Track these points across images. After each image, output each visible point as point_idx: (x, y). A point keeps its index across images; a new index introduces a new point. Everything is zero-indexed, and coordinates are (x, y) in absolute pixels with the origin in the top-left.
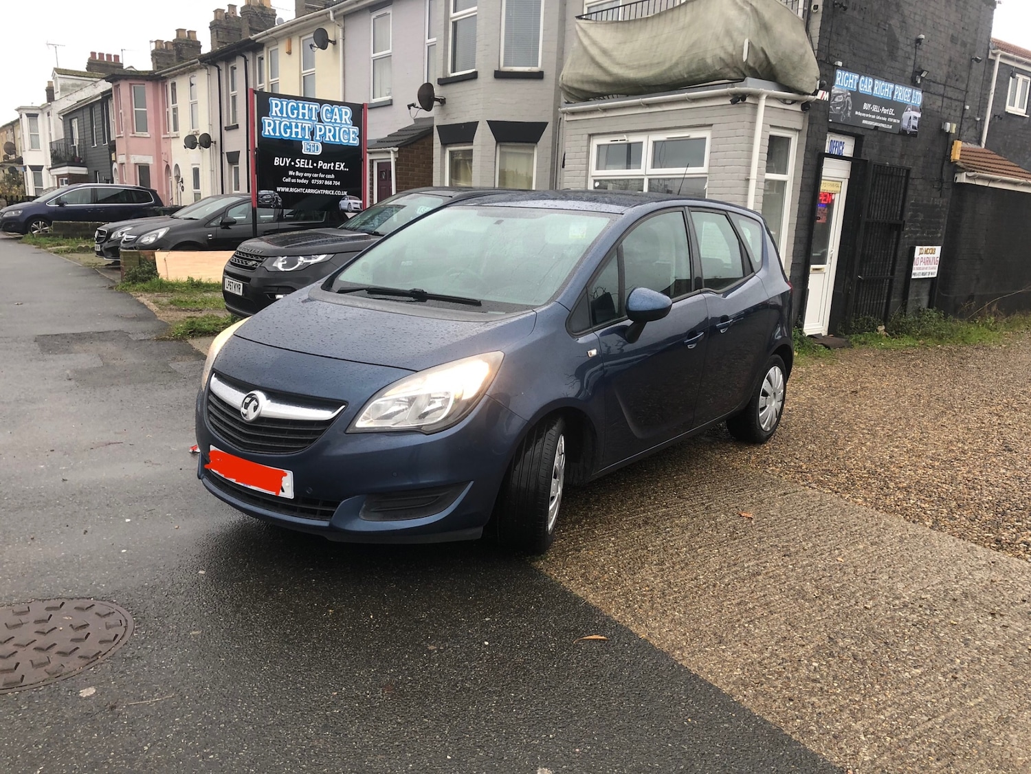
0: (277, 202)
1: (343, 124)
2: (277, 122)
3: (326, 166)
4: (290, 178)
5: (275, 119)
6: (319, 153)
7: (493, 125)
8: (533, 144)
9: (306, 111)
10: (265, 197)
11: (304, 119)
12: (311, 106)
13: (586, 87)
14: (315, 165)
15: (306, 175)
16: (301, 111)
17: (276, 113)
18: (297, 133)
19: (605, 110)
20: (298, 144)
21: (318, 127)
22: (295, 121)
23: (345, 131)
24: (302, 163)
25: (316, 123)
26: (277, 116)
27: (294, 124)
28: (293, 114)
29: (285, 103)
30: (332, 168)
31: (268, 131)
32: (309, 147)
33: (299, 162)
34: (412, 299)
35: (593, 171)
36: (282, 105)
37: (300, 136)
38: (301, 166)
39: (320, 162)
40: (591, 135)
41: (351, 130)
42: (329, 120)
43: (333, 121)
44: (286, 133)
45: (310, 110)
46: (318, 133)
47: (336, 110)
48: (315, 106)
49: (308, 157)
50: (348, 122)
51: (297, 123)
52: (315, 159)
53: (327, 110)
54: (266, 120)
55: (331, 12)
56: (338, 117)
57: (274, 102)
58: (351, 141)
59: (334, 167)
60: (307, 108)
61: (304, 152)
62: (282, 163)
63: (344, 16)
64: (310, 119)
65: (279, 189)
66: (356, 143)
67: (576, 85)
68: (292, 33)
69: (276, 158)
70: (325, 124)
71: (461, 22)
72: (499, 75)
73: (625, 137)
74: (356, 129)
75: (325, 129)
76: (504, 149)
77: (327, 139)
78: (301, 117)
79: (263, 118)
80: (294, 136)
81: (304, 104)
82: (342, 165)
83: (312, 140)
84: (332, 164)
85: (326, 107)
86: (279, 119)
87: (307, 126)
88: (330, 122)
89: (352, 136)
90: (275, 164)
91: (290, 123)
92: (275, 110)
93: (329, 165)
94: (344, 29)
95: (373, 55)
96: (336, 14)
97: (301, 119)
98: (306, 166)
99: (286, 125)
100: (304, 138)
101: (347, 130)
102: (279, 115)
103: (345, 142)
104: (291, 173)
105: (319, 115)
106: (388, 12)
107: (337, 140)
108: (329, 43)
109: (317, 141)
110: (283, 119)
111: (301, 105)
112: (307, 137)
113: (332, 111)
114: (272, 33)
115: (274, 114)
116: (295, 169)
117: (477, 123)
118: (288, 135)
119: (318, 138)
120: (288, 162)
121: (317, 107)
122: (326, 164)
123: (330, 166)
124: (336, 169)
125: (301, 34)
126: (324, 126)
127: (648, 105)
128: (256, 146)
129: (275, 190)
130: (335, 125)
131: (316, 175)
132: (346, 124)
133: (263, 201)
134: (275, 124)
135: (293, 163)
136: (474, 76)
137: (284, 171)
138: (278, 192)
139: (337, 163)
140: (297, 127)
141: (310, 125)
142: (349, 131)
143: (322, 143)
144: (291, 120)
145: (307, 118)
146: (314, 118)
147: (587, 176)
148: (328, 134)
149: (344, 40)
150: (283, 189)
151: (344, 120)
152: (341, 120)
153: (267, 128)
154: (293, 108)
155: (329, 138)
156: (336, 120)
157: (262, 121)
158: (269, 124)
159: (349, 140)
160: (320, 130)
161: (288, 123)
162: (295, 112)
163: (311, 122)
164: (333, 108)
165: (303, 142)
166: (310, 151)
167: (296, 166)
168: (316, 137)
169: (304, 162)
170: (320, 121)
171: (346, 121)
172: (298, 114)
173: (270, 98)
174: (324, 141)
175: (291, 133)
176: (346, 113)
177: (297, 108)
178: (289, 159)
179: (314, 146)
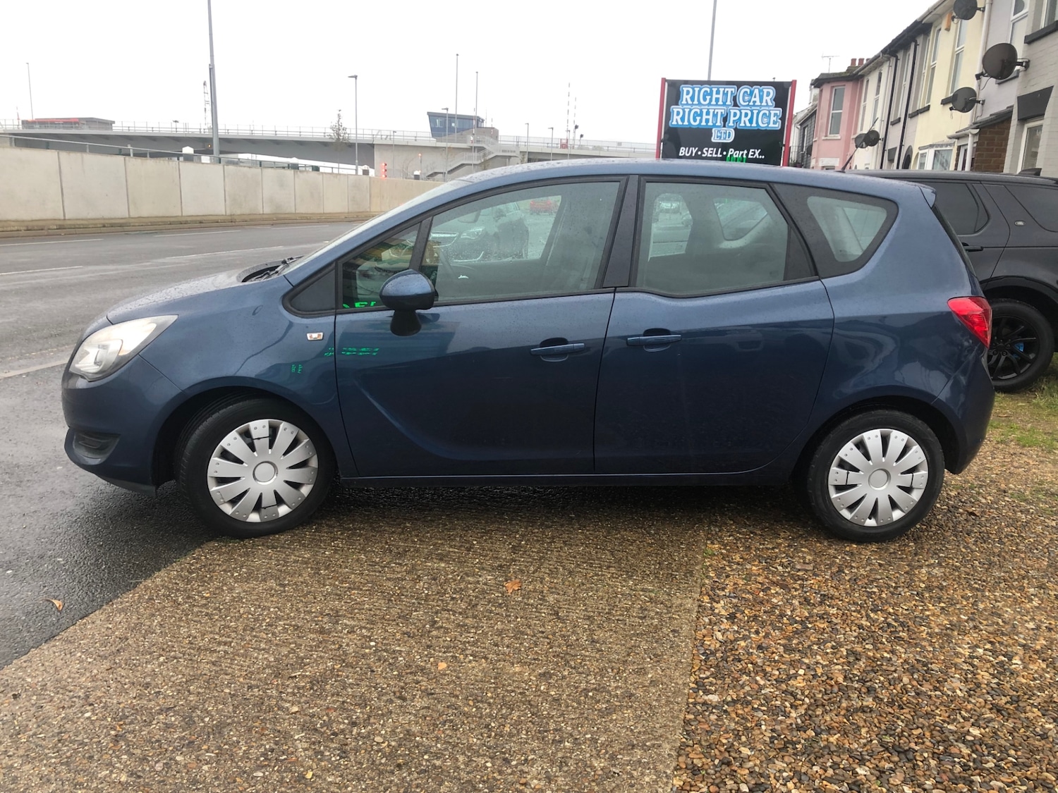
1: (764, 106)
2: (687, 111)
3: (737, 154)
5: (685, 107)
6: (730, 140)
9: (720, 96)
11: (717, 105)
12: (726, 90)
14: (725, 153)
16: (715, 96)
17: (686, 100)
18: (707, 121)
20: (708, 132)
21: (732, 112)
22: (707, 107)
23: (765, 114)
24: (710, 152)
25: (730, 107)
26: (687, 104)
27: (705, 111)
28: (705, 100)
29: (697, 90)
30: (744, 156)
31: (676, 121)
32: (719, 135)
33: (707, 151)
36: (694, 91)
37: (710, 124)
38: (709, 155)
41: (772, 112)
42: (747, 103)
43: (751, 103)
44: (695, 120)
45: (725, 94)
46: (732, 119)
47: (756, 91)
48: (731, 90)
49: (717, 145)
50: (770, 104)
51: (708, 109)
52: (725, 147)
53: (746, 92)
54: (675, 109)
56: (757, 99)
57: (685, 89)
58: (771, 125)
59: (747, 155)
60: (721, 93)
61: (714, 139)
62: (688, 153)
64: (724, 104)
66: (778, 126)
69: (682, 148)
70: (742, 108)
74: (779, 111)
75: (741, 113)
77: (742, 124)
78: (714, 102)
79: (673, 107)
80: (704, 123)
81: (718, 88)
82: (757, 152)
83: (724, 126)
84: (745, 152)
85: (745, 89)
86: (690, 107)
87: (719, 111)
88: (748, 105)
90: (680, 155)
91: (701, 110)
92: (685, 97)
93: (741, 153)
97: (713, 105)
98: (714, 155)
99: (696, 112)
100: (714, 126)
101: (767, 112)
102: (690, 102)
103: (763, 126)
105: (735, 99)
107: (754, 125)
109: (731, 127)
110: (694, 107)
111: (715, 90)
112: (718, 124)
113: (752, 93)
115: (684, 102)
117: (1051, 88)
118: (698, 122)
119: (731, 124)
120: (694, 152)
121: (733, 90)
122: (738, 152)
123: (743, 154)
124: (750, 156)
126: (740, 111)
128: (662, 137)
130: (753, 108)
132: (767, 105)
134: (684, 112)
140: (708, 113)
141: (723, 111)
142: (770, 114)
143: (736, 129)
144: (703, 107)
145: (720, 103)
146: (728, 103)
148: (743, 118)
149: (991, 4)
151: (764, 101)
152: (761, 102)
153: (675, 117)
154: (706, 94)
155: (745, 123)
156: (754, 102)
157: (671, 110)
158: (678, 113)
159: (769, 123)
160: (735, 115)
161: (699, 111)
162: (708, 97)
163: (725, 108)
164: (753, 89)
165: (713, 130)
166: (720, 139)
167: (703, 155)
168: (729, 123)
169: (713, 151)
170: (736, 105)
171: (767, 102)
172: (711, 100)
173: (683, 86)
174: (738, 127)
175: (701, 121)
176: (768, 94)
177: (711, 94)
178: (697, 149)
179: (725, 133)
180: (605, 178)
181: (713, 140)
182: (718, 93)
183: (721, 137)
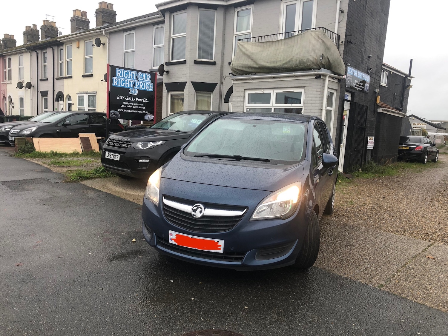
0: (118, 116)
1: (147, 81)
2: (119, 80)
3: (139, 100)
4: (124, 105)
5: (118, 78)
6: (136, 94)
7: (194, 84)
8: (211, 92)
9: (132, 75)
10: (113, 114)
11: (130, 79)
13: (244, 69)
14: (135, 99)
15: (131, 104)
16: (129, 75)
18: (127, 85)
19: (253, 79)
20: (127, 90)
21: (136, 82)
22: (127, 79)
23: (147, 84)
24: (129, 98)
25: (135, 80)
26: (119, 77)
27: (126, 81)
28: (126, 76)
29: (122, 71)
30: (142, 101)
31: (115, 83)
32: (132, 91)
33: (128, 98)
34: (234, 159)
35: (246, 104)
36: (121, 72)
37: (128, 86)
38: (129, 100)
39: (137, 98)
40: (245, 90)
42: (141, 79)
43: (143, 80)
44: (123, 84)
45: (133, 75)
46: (136, 85)
47: (144, 75)
48: (135, 73)
49: (132, 96)
50: (149, 81)
51: (127, 80)
52: (134, 97)
54: (114, 78)
55: (103, 31)
56: (145, 78)
57: (118, 70)
60: (132, 74)
62: (121, 98)
63: (109, 33)
64: (133, 79)
65: (119, 110)
66: (152, 90)
67: (239, 68)
68: (80, 39)
69: (118, 96)
70: (139, 81)
71: (175, 39)
72: (196, 62)
73: (262, 91)
74: (152, 84)
76: (198, 94)
77: (140, 88)
78: (129, 78)
80: (126, 86)
81: (131, 72)
82: (146, 100)
83: (134, 88)
85: (140, 74)
87: (132, 81)
88: (142, 80)
89: (150, 87)
90: (118, 99)
91: (125, 80)
92: (118, 74)
93: (141, 99)
94: (109, 38)
95: (125, 51)
96: (106, 32)
98: (131, 100)
99: (123, 81)
100: (130, 87)
101: (148, 84)
102: (120, 76)
103: (147, 89)
104: (124, 103)
105: (137, 77)
106: (133, 33)
107: (144, 88)
108: (101, 44)
109: (136, 88)
110: (122, 78)
111: (129, 72)
112: (131, 87)
113: (143, 75)
114: (69, 38)
115: (118, 76)
116: (126, 101)
117: (186, 82)
118: (123, 85)
119: (136, 87)
120: (123, 98)
121: (136, 73)
123: (141, 100)
124: (144, 101)
125: (85, 40)
126: (139, 82)
127: (274, 78)
128: (110, 90)
129: (117, 111)
130: (144, 82)
131: (135, 104)
132: (148, 81)
133: (112, 115)
134: (118, 80)
135: (125, 98)
136: (185, 62)
137: (121, 102)
138: (118, 111)
139: (144, 99)
140: (127, 82)
141: (133, 81)
142: (149, 84)
143: (138, 90)
144: (125, 79)
145: (132, 78)
146: (135, 78)
147: (244, 107)
148: (140, 86)
149: (109, 43)
150: (121, 110)
152: (146, 79)
153: (115, 82)
154: (126, 74)
155: (141, 87)
156: (144, 79)
158: (116, 80)
159: (149, 88)
164: (143, 74)
165: (130, 89)
166: (133, 93)
169: (130, 98)
170: (137, 80)
171: (148, 80)
172: (128, 76)
173: (117, 69)
176: (148, 77)
177: (128, 74)
179: (134, 91)
181: (130, 94)
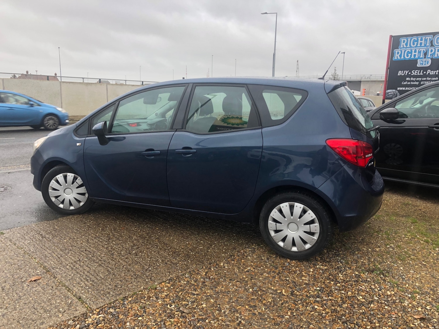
0: (396, 96)
3: (432, 73)
4: (406, 82)
5: (402, 49)
6: (428, 65)
9: (423, 42)
10: (390, 94)
11: (421, 46)
12: (426, 38)
14: (425, 73)
15: (417, 79)
16: (419, 42)
17: (403, 46)
18: (415, 55)
20: (415, 61)
21: (430, 49)
22: (415, 48)
24: (416, 72)
25: (429, 47)
26: (404, 47)
27: (413, 51)
28: (414, 44)
29: (409, 39)
31: (397, 57)
33: (414, 72)
36: (407, 40)
37: (417, 57)
38: (415, 74)
39: (428, 70)
44: (407, 56)
45: (426, 40)
46: (430, 53)
48: (429, 38)
49: (420, 69)
51: (416, 49)
52: (425, 69)
53: (438, 38)
54: (396, 51)
57: (402, 40)
60: (424, 40)
61: (419, 65)
62: (403, 74)
64: (425, 46)
65: (398, 89)
69: (400, 71)
70: (436, 47)
75: (435, 50)
78: (419, 45)
80: (413, 57)
81: (422, 37)
83: (425, 58)
84: (438, 71)
85: (438, 36)
86: (405, 49)
87: (422, 50)
90: (399, 75)
92: (403, 44)
93: (435, 72)
97: (418, 47)
98: (418, 74)
99: (408, 52)
100: (419, 58)
102: (405, 46)
104: (407, 79)
105: (431, 42)
109: (429, 58)
110: (407, 49)
112: (421, 57)
115: (402, 47)
116: (410, 76)
118: (409, 57)
119: (429, 56)
120: (407, 73)
121: (431, 37)
122: (433, 71)
123: (436, 73)
128: (389, 66)
129: (396, 89)
131: (425, 79)
133: (388, 95)
134: (401, 52)
135: (410, 73)
137: (403, 78)
138: (398, 90)
140: (415, 52)
141: (424, 49)
144: (412, 48)
145: (423, 45)
146: (428, 45)
148: (436, 53)
150: (401, 89)
153: (396, 55)
154: (414, 41)
157: (394, 52)
158: (398, 53)
160: (432, 51)
161: (410, 51)
162: (416, 43)
163: (425, 48)
165: (418, 60)
166: (422, 65)
167: (412, 74)
168: (428, 56)
169: (418, 72)
170: (432, 45)
172: (417, 44)
173: (401, 38)
174: (433, 58)
175: (411, 56)
177: (417, 41)
178: (408, 71)
179: (425, 62)
180: (180, 85)
182: (421, 40)
183: (422, 64)
